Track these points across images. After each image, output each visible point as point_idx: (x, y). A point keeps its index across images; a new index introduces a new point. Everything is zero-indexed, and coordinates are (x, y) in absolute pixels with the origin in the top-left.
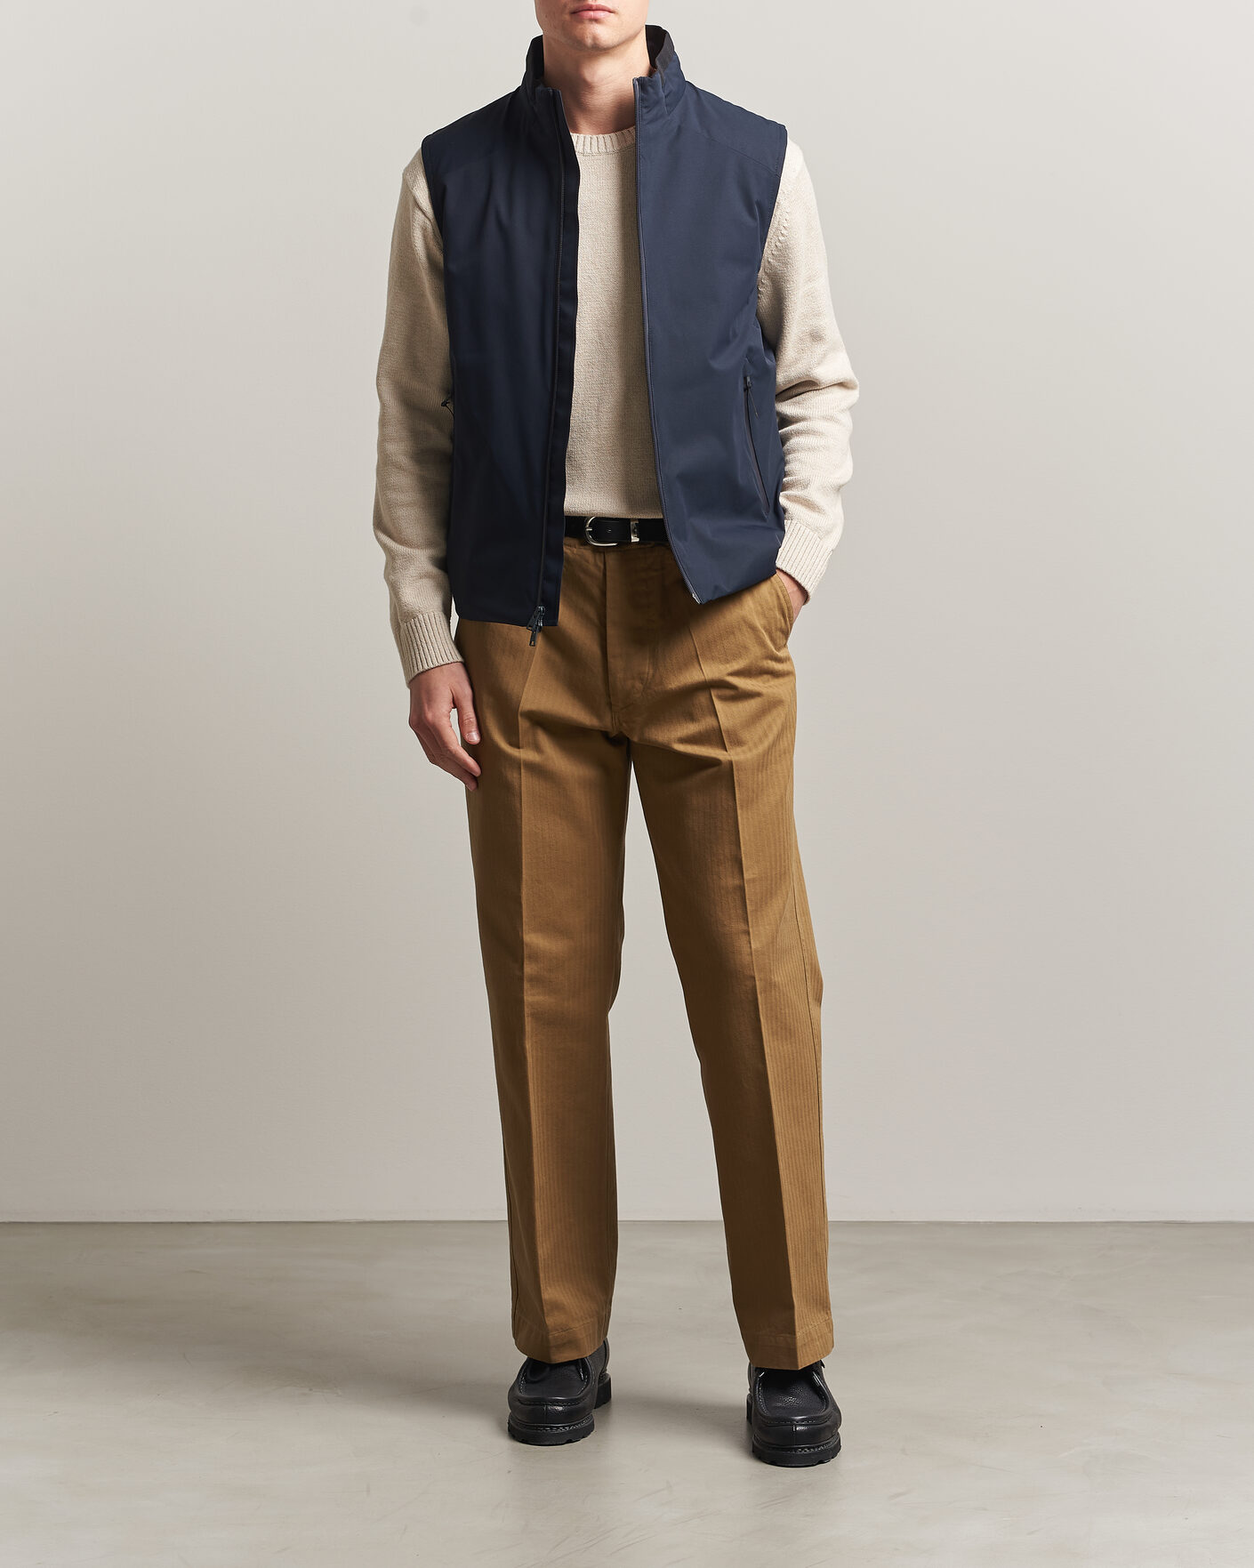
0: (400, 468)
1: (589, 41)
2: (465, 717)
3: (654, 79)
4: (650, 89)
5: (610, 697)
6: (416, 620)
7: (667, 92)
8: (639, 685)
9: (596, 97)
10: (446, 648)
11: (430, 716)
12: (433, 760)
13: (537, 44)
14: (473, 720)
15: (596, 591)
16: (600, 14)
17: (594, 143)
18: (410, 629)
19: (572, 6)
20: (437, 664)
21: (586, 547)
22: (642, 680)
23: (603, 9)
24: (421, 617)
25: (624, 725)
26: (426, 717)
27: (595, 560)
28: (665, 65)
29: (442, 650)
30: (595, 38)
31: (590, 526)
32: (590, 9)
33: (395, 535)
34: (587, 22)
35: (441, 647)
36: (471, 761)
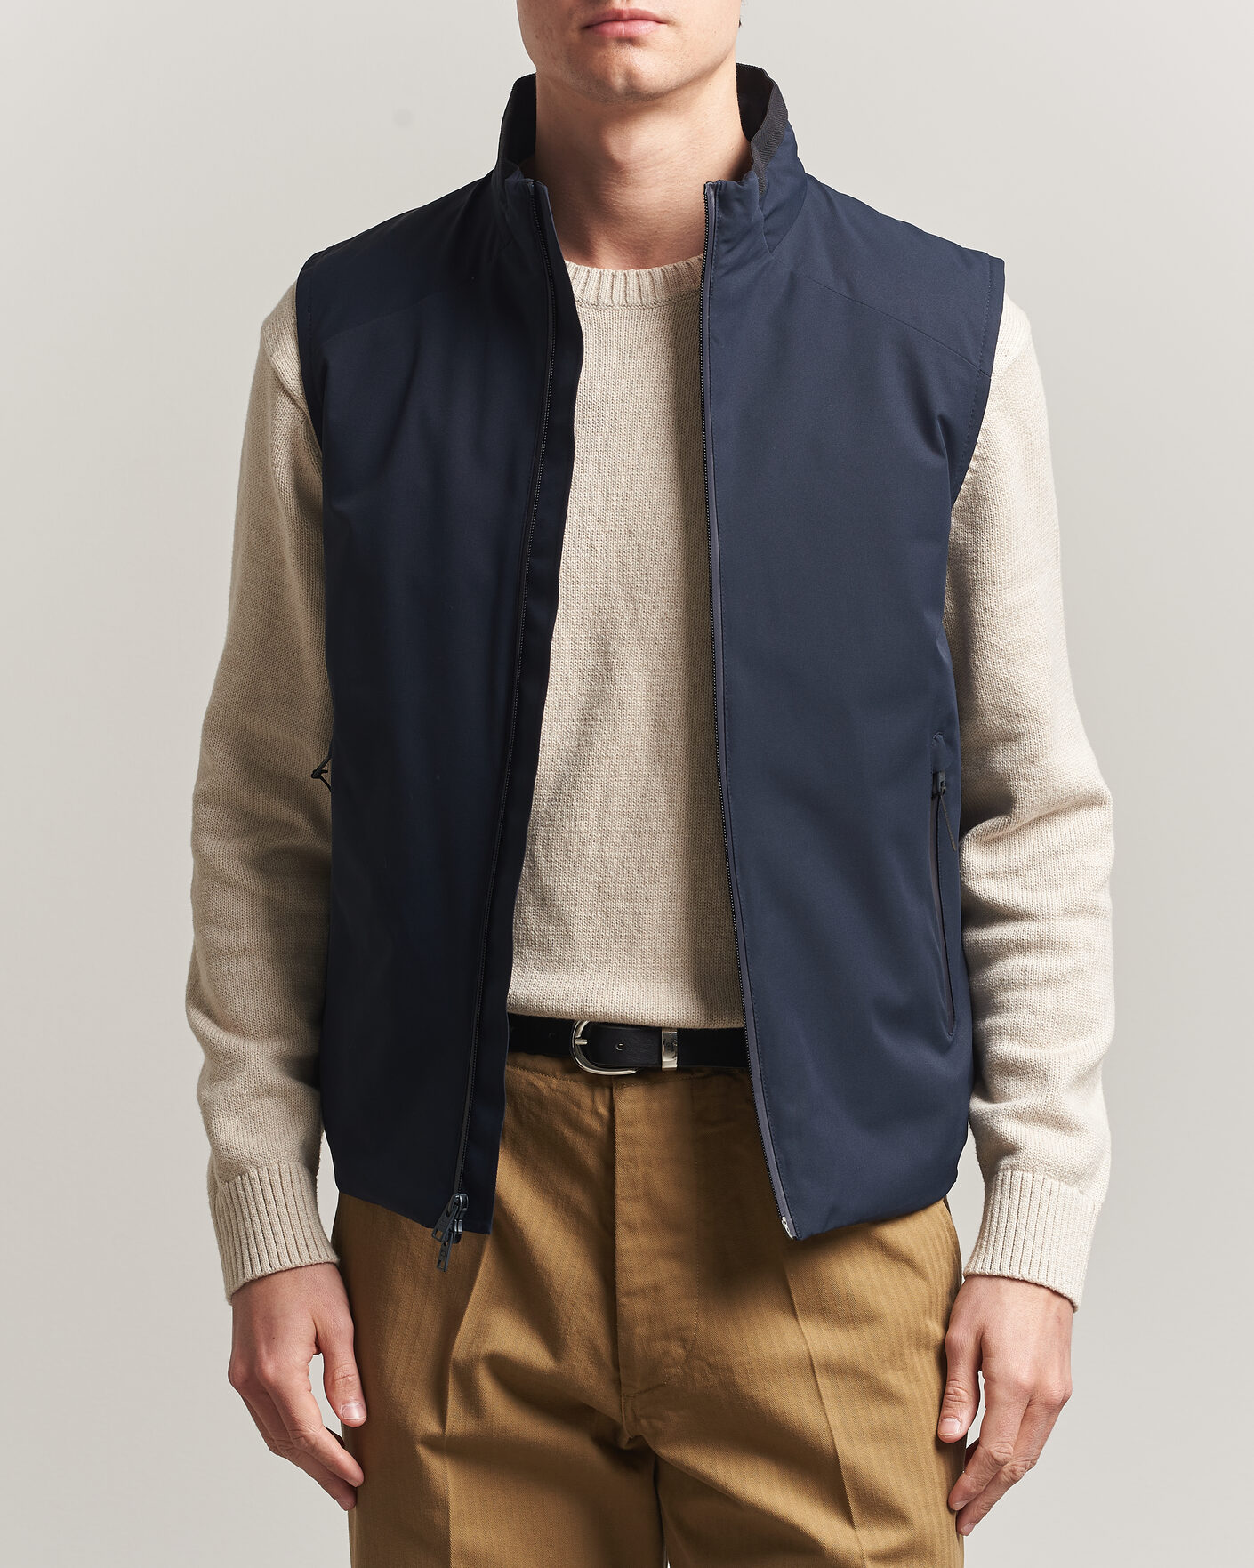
0: (228, 883)
1: (619, 82)
2: (339, 1374)
3: (746, 186)
4: (737, 207)
5: (618, 1370)
6: (246, 1178)
7: (769, 207)
8: (677, 1350)
9: (629, 191)
10: (300, 1236)
11: (270, 1369)
12: (275, 1449)
13: (524, 90)
14: (354, 1378)
15: (591, 1161)
16: (641, 28)
17: (619, 285)
18: (234, 1195)
19: (582, 16)
20: (289, 1265)
21: (577, 1076)
22: (684, 1340)
23: (644, 18)
24: (253, 1173)
25: (644, 1422)
26: (261, 1371)
27: (593, 1101)
28: (768, 153)
29: (291, 1239)
30: (630, 75)
31: (583, 1036)
32: (619, 17)
33: (217, 1010)
34: (613, 44)
35: (289, 1233)
36: (345, 1459)
